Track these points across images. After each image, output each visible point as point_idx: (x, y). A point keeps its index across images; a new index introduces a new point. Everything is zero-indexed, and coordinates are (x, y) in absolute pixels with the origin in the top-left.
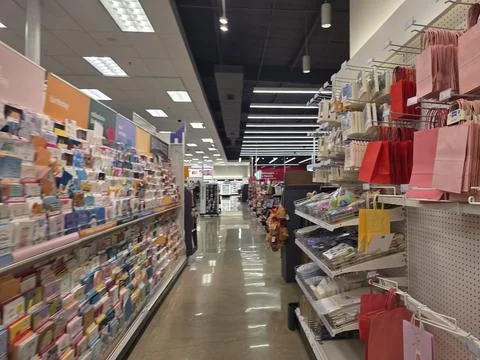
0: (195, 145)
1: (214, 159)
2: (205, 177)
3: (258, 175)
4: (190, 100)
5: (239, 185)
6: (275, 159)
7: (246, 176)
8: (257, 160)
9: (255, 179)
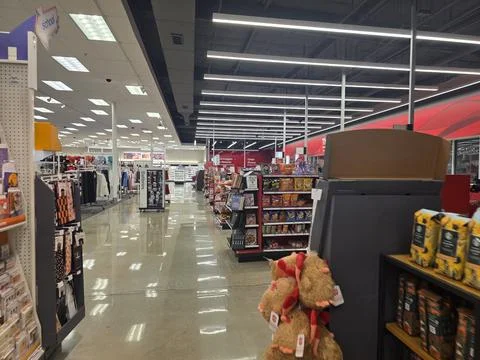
0: (139, 122)
1: (166, 141)
2: (155, 161)
3: (216, 160)
4: (112, 39)
5: (194, 172)
6: (234, 143)
7: (202, 161)
8: (215, 143)
9: (212, 164)
